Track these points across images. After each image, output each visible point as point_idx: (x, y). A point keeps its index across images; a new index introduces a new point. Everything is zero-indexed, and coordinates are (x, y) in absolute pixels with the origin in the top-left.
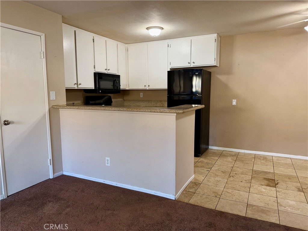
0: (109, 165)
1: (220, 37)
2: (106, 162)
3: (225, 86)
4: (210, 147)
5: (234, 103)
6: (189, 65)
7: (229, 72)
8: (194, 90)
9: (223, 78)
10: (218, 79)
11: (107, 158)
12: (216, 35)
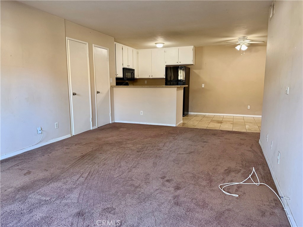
0: (142, 114)
1: (195, 47)
2: (141, 113)
3: (198, 76)
4: (189, 113)
5: (203, 86)
6: (177, 63)
7: (200, 68)
8: (179, 78)
9: (196, 71)
10: (194, 71)
11: (141, 111)
12: (193, 47)
